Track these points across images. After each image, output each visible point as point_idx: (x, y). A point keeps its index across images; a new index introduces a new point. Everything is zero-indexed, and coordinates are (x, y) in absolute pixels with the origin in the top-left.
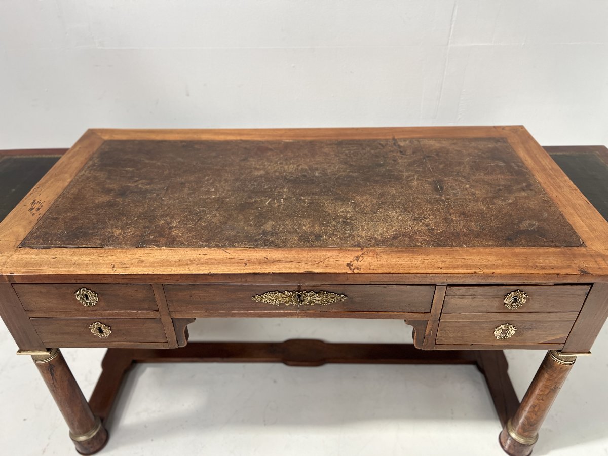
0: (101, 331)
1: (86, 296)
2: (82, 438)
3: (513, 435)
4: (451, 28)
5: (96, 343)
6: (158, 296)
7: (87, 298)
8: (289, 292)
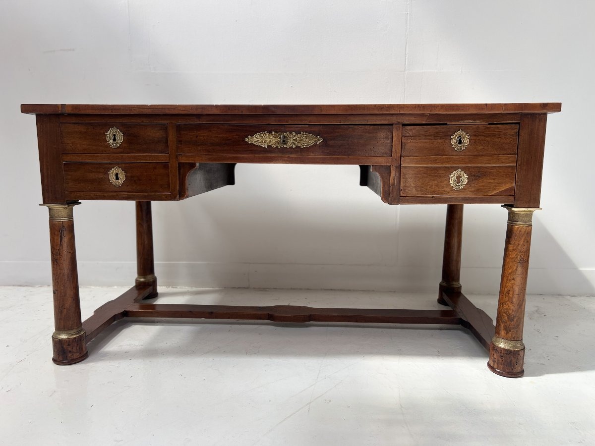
0: (117, 178)
1: (115, 135)
2: (63, 336)
3: (502, 345)
4: (406, 59)
5: (110, 194)
6: (172, 136)
7: (115, 139)
8: (276, 132)
